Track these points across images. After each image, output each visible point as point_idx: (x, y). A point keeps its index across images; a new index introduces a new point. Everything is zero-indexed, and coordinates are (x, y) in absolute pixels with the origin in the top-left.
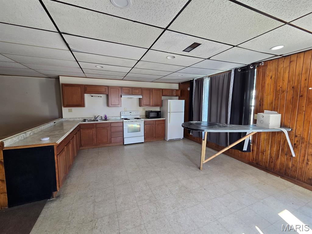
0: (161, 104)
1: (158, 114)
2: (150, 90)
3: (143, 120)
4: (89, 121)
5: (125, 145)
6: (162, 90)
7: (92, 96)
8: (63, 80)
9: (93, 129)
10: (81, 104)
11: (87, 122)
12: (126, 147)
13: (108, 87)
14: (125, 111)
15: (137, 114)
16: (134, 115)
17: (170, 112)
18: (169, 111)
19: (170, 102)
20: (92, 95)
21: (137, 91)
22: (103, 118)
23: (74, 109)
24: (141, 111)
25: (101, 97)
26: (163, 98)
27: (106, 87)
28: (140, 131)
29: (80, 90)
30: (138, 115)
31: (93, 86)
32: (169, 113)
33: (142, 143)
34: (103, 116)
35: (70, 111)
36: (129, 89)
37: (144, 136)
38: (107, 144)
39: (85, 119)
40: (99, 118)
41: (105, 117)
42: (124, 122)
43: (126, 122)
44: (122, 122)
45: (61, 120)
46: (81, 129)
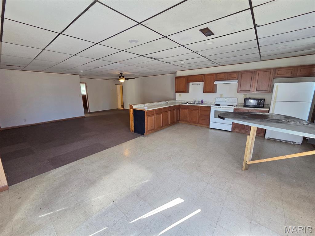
1: (260, 103)
2: (253, 73)
3: (233, 107)
4: (189, 104)
5: (211, 128)
6: (276, 69)
7: (193, 84)
8: (179, 74)
9: (187, 110)
10: (186, 90)
11: (187, 104)
12: (211, 130)
14: (221, 97)
15: (234, 101)
16: (230, 101)
18: (273, 100)
19: (277, 86)
20: (193, 83)
21: (234, 76)
22: (200, 103)
23: (182, 94)
25: (199, 84)
27: (202, 75)
29: (184, 80)
31: (193, 76)
32: (272, 103)
34: (200, 101)
35: (180, 95)
37: (232, 125)
39: (187, 102)
40: (197, 102)
41: (202, 101)
42: (212, 107)
43: (214, 107)
44: (210, 107)
45: (174, 101)
46: (181, 109)
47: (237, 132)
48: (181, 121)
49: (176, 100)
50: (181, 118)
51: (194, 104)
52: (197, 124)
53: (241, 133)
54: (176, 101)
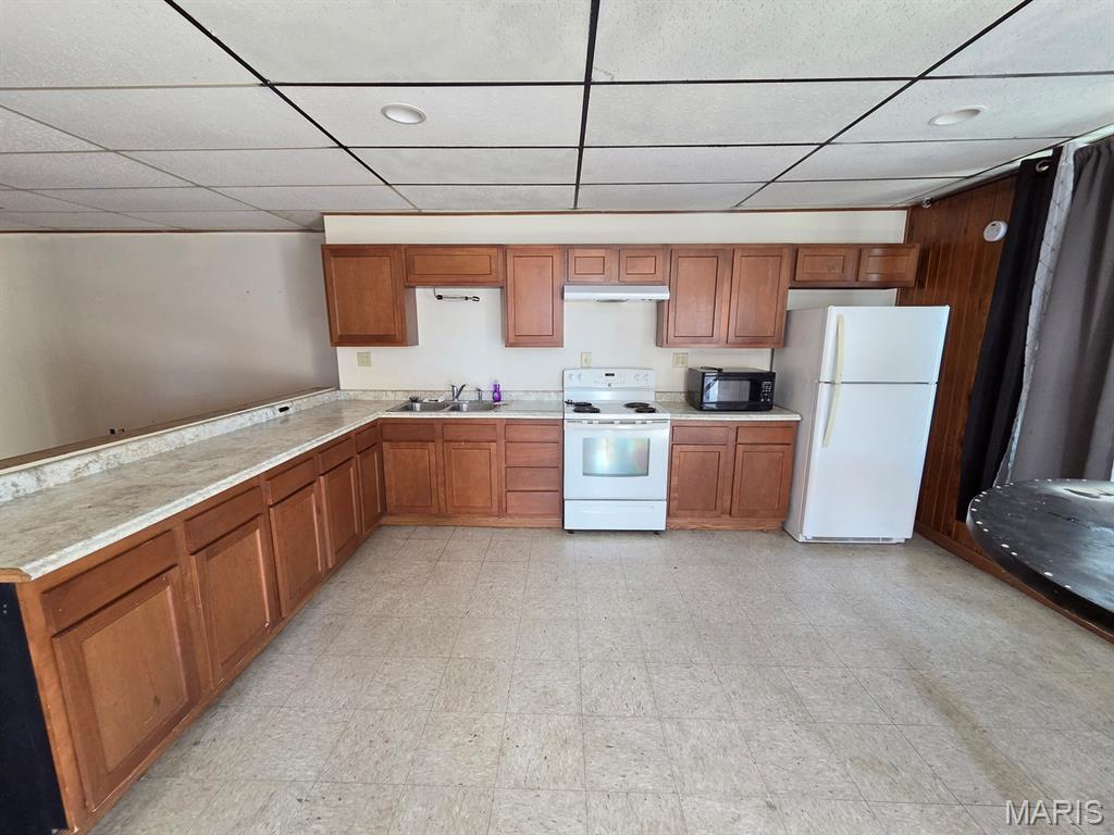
0: (779, 336)
1: (759, 391)
2: (721, 255)
3: (668, 416)
4: (426, 408)
5: (571, 532)
6: (796, 249)
7: (440, 297)
9: (431, 446)
10: (395, 332)
11: (418, 414)
13: (502, 248)
14: (582, 368)
15: (643, 383)
16: (625, 385)
17: (832, 383)
18: (826, 375)
19: (839, 318)
20: (441, 291)
21: (646, 266)
22: (488, 397)
24: (664, 373)
25: (476, 299)
26: (795, 298)
27: (495, 250)
28: (647, 474)
29: (386, 269)
30: (648, 390)
31: (439, 250)
32: (824, 390)
33: (656, 532)
34: (487, 388)
35: (364, 361)
36: (601, 253)
37: (669, 500)
38: (489, 515)
39: (415, 400)
40: (468, 396)
41: (496, 389)
42: (570, 421)
43: (580, 421)
44: (559, 424)
45: (325, 397)
46: (385, 444)
47: (682, 529)
48: (391, 514)
49: (338, 388)
50: (392, 497)
51: (457, 408)
52: (492, 521)
53: (702, 530)
54: (341, 396)
